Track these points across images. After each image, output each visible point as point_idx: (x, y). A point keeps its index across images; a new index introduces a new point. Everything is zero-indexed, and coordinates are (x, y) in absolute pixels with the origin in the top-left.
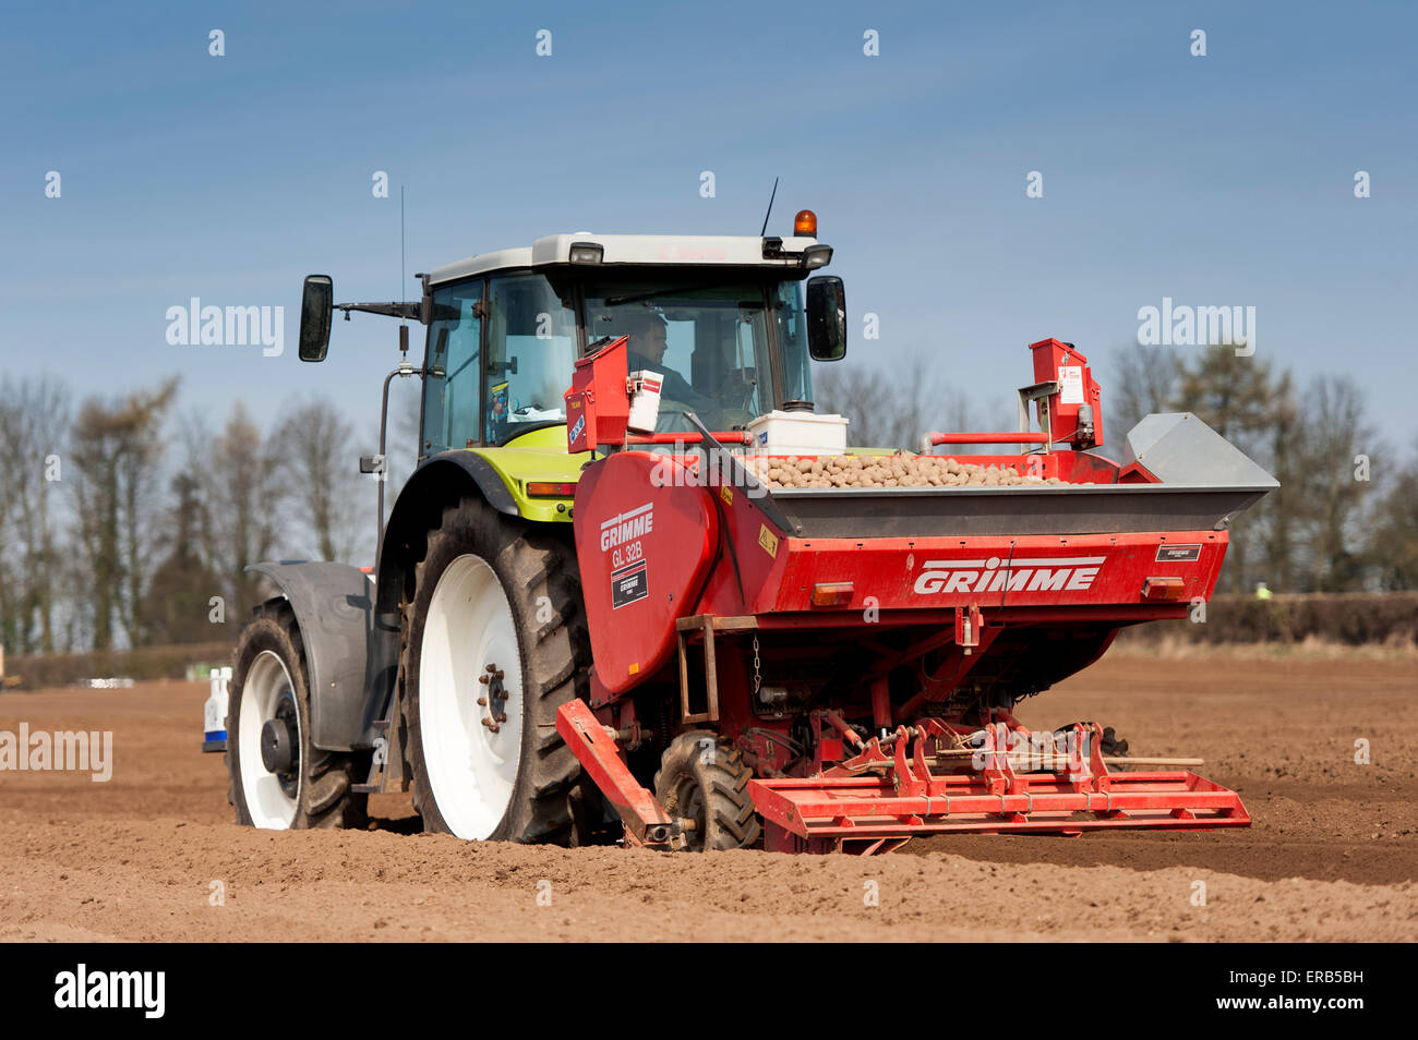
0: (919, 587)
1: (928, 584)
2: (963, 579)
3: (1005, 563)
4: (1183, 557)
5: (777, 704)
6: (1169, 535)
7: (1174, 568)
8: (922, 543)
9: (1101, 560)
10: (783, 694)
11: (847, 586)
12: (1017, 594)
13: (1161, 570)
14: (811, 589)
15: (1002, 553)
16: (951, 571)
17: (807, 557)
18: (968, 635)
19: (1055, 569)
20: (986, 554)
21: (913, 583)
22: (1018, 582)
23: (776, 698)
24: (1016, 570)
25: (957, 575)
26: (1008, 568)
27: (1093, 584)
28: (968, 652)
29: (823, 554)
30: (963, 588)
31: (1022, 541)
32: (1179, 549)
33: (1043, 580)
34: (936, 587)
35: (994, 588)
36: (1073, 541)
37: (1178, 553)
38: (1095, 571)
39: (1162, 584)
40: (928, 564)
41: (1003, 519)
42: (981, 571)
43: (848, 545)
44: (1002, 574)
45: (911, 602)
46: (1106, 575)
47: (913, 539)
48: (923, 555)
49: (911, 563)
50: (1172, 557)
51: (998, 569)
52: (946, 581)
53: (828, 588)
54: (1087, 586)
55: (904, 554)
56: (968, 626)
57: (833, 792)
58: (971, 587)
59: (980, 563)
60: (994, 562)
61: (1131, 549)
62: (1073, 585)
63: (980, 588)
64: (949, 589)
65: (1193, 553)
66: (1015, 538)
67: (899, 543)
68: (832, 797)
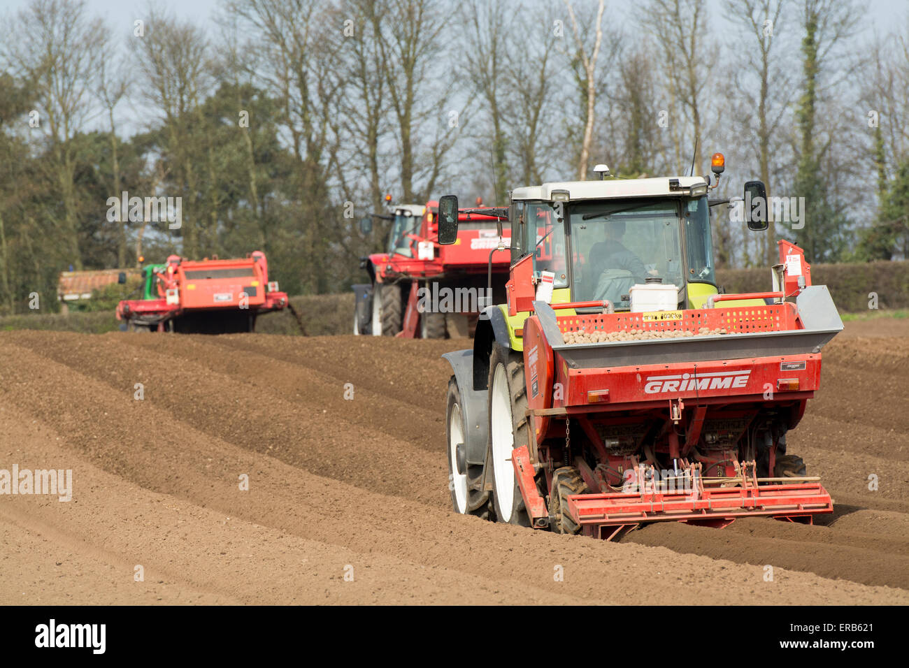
0: (647, 390)
1: (652, 388)
2: (672, 385)
3: (693, 376)
4: (797, 368)
5: (614, 448)
6: (787, 357)
7: (792, 374)
8: (644, 368)
9: (749, 372)
10: (616, 443)
11: (605, 392)
12: (705, 391)
13: (785, 375)
14: (586, 394)
15: (690, 371)
16: (664, 381)
17: (579, 378)
18: (676, 414)
19: (723, 378)
20: (682, 372)
21: (643, 388)
22: (704, 385)
23: (613, 445)
24: (700, 379)
25: (667, 384)
26: (696, 378)
27: (748, 384)
28: (676, 423)
29: (589, 376)
30: (673, 389)
31: (700, 364)
32: (793, 364)
33: (717, 384)
34: (657, 390)
35: (691, 388)
36: (730, 363)
37: (793, 366)
38: (747, 377)
39: (786, 382)
40: (649, 379)
41: (688, 354)
42: (681, 380)
43: (602, 370)
44: (693, 382)
45: (645, 398)
46: (754, 379)
47: (638, 366)
48: (645, 375)
49: (639, 378)
50: (790, 368)
51: (690, 379)
52: (662, 386)
53: (594, 393)
54: (744, 385)
55: (634, 374)
56: (675, 409)
57: (615, 500)
58: (678, 388)
59: (679, 377)
60: (686, 376)
61: (764, 365)
62: (736, 385)
63: (682, 389)
64: (665, 390)
65: (802, 366)
66: (696, 363)
67: (631, 369)
68: (613, 503)
